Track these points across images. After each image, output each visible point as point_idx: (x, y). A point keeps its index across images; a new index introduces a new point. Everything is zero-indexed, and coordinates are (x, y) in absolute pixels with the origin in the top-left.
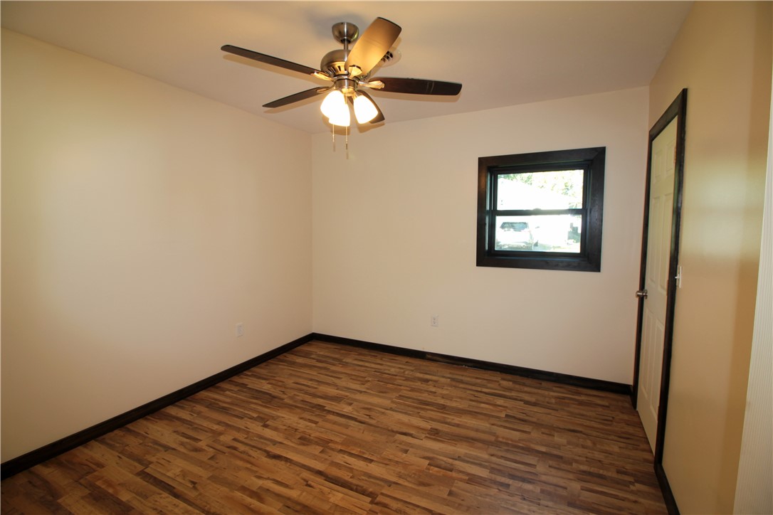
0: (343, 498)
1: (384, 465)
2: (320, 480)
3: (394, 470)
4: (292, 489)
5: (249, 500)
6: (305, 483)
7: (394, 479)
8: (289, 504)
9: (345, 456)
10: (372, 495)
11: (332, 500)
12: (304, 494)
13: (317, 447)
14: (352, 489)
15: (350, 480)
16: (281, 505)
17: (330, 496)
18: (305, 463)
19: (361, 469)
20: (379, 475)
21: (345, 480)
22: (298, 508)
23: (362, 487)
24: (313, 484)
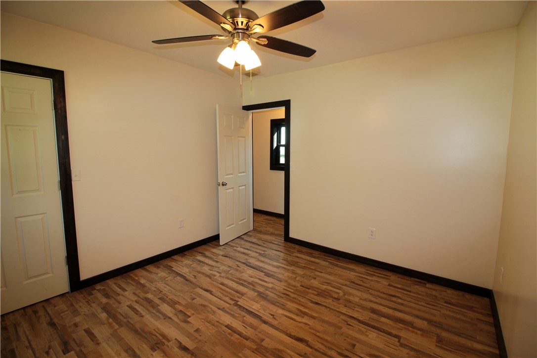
0: (253, 305)
1: (220, 322)
2: (265, 318)
3: (215, 316)
4: (282, 314)
5: (307, 311)
6: (275, 317)
7: (219, 311)
8: (282, 306)
9: (245, 333)
10: (236, 304)
11: (258, 306)
12: (275, 311)
13: (266, 346)
14: (246, 309)
15: (246, 315)
16: (287, 306)
17: (260, 308)
18: (275, 331)
19: (237, 321)
20: (227, 315)
21: (249, 315)
22: (277, 304)
23: (240, 310)
24: (270, 316)
